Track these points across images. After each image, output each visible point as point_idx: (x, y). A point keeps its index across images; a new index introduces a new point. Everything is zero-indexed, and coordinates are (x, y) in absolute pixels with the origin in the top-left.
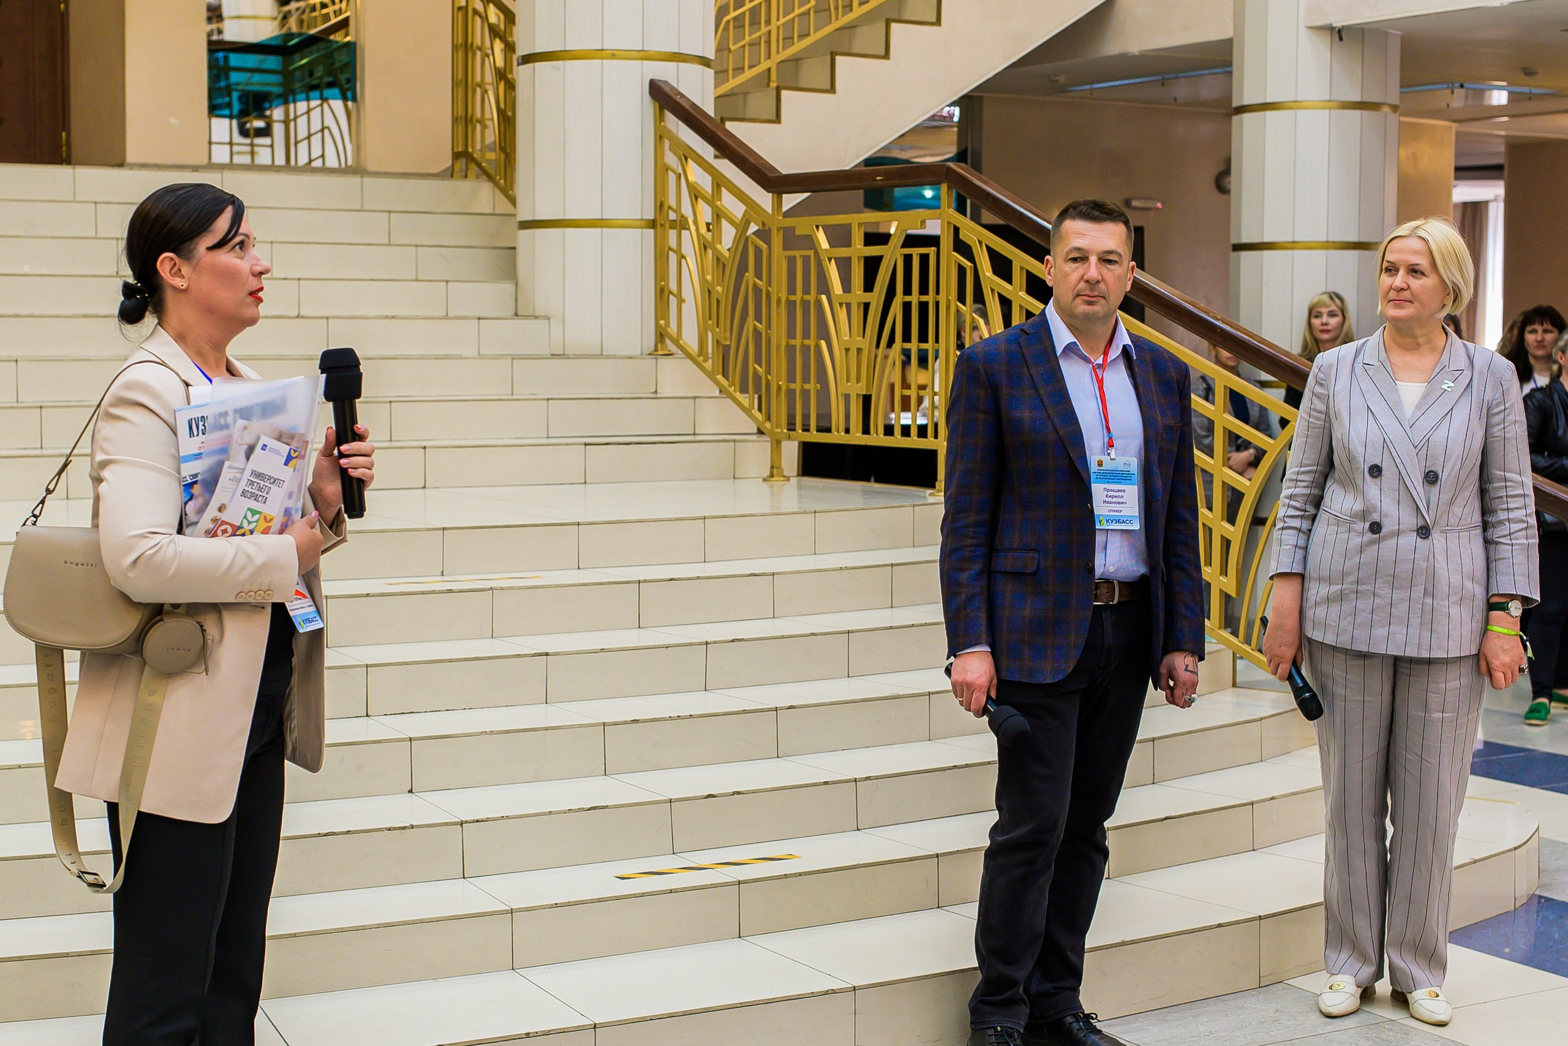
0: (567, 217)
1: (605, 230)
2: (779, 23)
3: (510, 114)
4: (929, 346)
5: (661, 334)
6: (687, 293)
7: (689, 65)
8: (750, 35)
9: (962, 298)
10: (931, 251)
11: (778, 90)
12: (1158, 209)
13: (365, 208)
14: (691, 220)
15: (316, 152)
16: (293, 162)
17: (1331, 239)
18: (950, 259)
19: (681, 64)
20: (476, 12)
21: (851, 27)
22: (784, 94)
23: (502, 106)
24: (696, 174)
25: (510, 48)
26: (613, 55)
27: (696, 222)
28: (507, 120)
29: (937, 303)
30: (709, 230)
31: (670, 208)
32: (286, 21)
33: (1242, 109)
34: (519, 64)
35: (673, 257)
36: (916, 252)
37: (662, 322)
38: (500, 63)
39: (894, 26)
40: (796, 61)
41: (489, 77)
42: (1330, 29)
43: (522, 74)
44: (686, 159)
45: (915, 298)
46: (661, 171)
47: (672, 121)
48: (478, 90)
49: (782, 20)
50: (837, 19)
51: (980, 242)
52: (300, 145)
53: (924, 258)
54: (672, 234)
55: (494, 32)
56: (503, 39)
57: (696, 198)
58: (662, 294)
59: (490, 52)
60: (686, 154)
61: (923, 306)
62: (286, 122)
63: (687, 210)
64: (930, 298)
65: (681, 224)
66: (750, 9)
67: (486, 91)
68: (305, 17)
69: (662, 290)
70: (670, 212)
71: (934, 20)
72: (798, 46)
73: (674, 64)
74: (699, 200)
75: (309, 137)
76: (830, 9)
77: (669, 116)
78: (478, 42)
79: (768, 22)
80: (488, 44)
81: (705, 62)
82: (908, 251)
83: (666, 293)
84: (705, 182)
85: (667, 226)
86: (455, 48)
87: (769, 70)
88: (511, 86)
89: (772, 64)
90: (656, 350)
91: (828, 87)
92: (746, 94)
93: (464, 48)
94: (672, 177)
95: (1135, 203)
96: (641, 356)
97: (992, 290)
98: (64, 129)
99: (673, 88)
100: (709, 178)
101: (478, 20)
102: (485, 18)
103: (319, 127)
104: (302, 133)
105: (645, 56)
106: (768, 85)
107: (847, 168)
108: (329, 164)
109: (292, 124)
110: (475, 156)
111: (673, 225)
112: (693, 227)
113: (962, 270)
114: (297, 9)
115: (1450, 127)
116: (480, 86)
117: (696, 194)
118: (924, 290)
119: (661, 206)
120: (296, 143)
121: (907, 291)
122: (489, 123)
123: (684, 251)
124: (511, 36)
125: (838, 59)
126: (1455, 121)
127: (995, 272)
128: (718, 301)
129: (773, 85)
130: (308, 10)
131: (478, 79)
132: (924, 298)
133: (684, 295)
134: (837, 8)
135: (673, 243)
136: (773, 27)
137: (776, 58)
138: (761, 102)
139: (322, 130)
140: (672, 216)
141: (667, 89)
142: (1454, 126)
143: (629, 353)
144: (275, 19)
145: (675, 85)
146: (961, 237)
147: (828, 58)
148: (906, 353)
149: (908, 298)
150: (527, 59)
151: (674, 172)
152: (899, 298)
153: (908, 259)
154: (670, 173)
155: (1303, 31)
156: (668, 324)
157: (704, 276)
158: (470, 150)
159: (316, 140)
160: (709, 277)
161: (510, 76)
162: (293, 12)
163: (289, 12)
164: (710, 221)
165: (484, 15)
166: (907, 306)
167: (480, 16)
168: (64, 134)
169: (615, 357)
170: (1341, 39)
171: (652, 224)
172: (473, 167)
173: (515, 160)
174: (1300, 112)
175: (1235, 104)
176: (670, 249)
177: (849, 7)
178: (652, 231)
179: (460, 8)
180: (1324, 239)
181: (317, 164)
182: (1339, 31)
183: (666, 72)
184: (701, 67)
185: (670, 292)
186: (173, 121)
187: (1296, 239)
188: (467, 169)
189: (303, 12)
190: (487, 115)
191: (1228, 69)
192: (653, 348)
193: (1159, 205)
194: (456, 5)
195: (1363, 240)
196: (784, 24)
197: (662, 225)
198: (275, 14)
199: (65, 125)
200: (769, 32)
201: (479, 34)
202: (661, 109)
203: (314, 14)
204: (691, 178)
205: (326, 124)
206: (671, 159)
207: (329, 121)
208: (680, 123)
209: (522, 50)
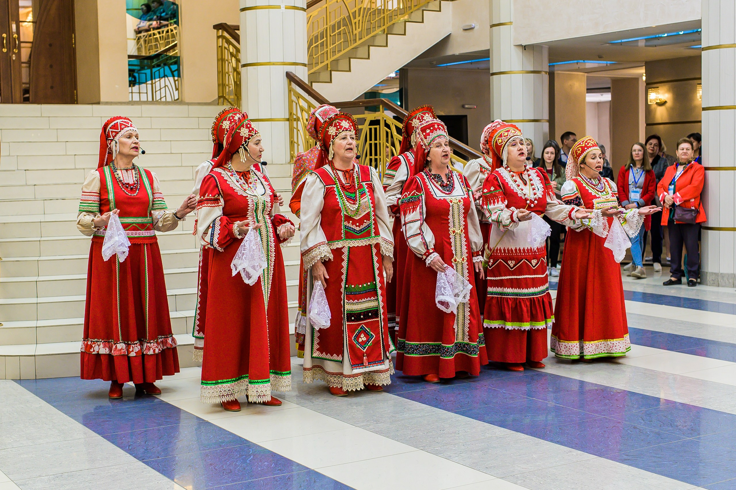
0: (260, 118)
1: (272, 122)
2: (331, 48)
3: (238, 83)
4: (378, 157)
5: (292, 157)
6: (300, 142)
7: (299, 66)
8: (321, 52)
9: (387, 141)
10: (378, 127)
11: (331, 71)
12: (475, 108)
13: (190, 116)
14: (301, 118)
15: (163, 95)
16: (155, 100)
17: (524, 119)
18: (383, 129)
19: (296, 66)
20: (225, 48)
21: (356, 48)
22: (333, 72)
23: (236, 80)
24: (302, 103)
25: (238, 61)
26: (274, 64)
27: (302, 118)
28: (238, 85)
29: (380, 143)
30: (307, 121)
31: (294, 114)
32: (139, 41)
33: (493, 74)
34: (242, 67)
35: (295, 131)
36: (373, 127)
37: (292, 152)
38: (234, 66)
39: (371, 47)
40: (337, 60)
41: (231, 70)
42: (521, 46)
43: (243, 70)
44: (299, 98)
45: (373, 142)
46: (291, 102)
47: (294, 85)
48: (227, 75)
49: (332, 47)
50: (351, 45)
51: (393, 124)
52: (157, 92)
53: (376, 129)
54: (295, 123)
55: (232, 55)
56: (235, 57)
57: (302, 111)
58: (292, 143)
59: (230, 61)
60: (299, 96)
61: (376, 144)
62: (152, 84)
63: (299, 115)
64: (377, 142)
65: (298, 119)
66: (320, 43)
67: (230, 75)
68: (147, 39)
69: (292, 142)
70: (294, 115)
71: (385, 45)
72: (338, 55)
73: (294, 66)
74: (304, 111)
75: (160, 89)
76: (348, 41)
77: (293, 84)
78: (226, 58)
79: (327, 48)
80: (230, 58)
81: (305, 65)
82: (370, 127)
83: (293, 142)
84: (305, 105)
85: (293, 120)
86: (218, 60)
87: (327, 64)
88: (239, 74)
89: (328, 62)
90: (290, 161)
91: (348, 70)
92: (320, 72)
93: (221, 60)
94: (294, 104)
95: (466, 106)
96: (285, 164)
97: (397, 139)
98: (75, 90)
99: (294, 74)
100: (307, 104)
101: (226, 51)
102: (228, 50)
103: (164, 86)
104: (158, 88)
105: (284, 64)
106: (327, 70)
107: (352, 100)
108: (168, 100)
109: (154, 85)
110: (226, 97)
111: (295, 120)
112: (301, 120)
113: (387, 133)
114: (144, 36)
115: (584, 75)
116: (227, 73)
117: (302, 110)
118: (376, 139)
119: (291, 114)
120: (156, 92)
121: (371, 140)
122: (230, 86)
123: (299, 129)
124: (238, 56)
125: (351, 60)
126: (586, 73)
127: (398, 133)
128: (311, 145)
129: (329, 69)
130: (148, 36)
131: (227, 71)
132: (376, 142)
133: (299, 143)
134: (351, 41)
135: (295, 126)
136: (328, 49)
137: (330, 60)
138: (324, 76)
139: (165, 87)
140: (295, 117)
141: (292, 75)
142: (586, 74)
143: (281, 163)
144: (135, 39)
145: (294, 73)
146: (387, 122)
147: (348, 59)
148: (371, 160)
149: (371, 142)
150: (244, 66)
151: (295, 102)
152: (368, 142)
153: (371, 129)
154: (294, 103)
155: (513, 47)
156: (294, 153)
157: (306, 137)
158: (224, 95)
159: (163, 90)
160: (307, 137)
161: (238, 70)
162: (142, 37)
163: (141, 37)
164: (307, 118)
165: (228, 48)
166: (371, 145)
167: (227, 50)
168: (75, 91)
169: (277, 164)
170: (525, 49)
171: (288, 120)
172: (226, 101)
173: (241, 99)
174: (512, 75)
175: (491, 72)
176: (294, 128)
177: (355, 41)
178: (288, 122)
179: (220, 47)
180: (522, 119)
181: (163, 100)
182: (525, 46)
183: (291, 69)
184: (303, 67)
185: (295, 142)
186: (117, 86)
187: (512, 119)
188: (223, 102)
189: (146, 37)
190: (230, 83)
191: (488, 59)
192: (289, 161)
193: (475, 107)
194: (218, 46)
195: (535, 119)
196: (332, 48)
197: (291, 120)
198: (135, 38)
199: (76, 88)
200: (327, 51)
201: (227, 55)
202: (290, 82)
203: (150, 38)
204: (301, 104)
205: (166, 85)
206: (294, 98)
207: (168, 83)
208: (297, 86)
209: (243, 62)
